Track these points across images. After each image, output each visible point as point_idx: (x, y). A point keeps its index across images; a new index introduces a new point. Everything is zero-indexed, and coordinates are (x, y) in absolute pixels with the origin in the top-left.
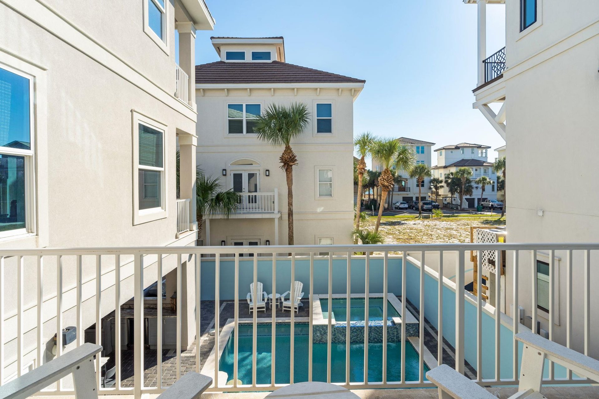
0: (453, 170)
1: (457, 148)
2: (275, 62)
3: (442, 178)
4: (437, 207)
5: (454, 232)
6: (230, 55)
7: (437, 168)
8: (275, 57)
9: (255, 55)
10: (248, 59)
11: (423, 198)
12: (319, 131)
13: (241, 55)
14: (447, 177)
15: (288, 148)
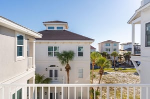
0: (126, 52)
1: (128, 44)
2: (64, 30)
3: (122, 54)
4: (120, 65)
5: (126, 79)
6: (49, 28)
7: (120, 50)
8: (64, 28)
9: (58, 28)
10: (56, 29)
11: (116, 61)
12: (79, 56)
13: (53, 28)
14: (124, 54)
15: (68, 65)
